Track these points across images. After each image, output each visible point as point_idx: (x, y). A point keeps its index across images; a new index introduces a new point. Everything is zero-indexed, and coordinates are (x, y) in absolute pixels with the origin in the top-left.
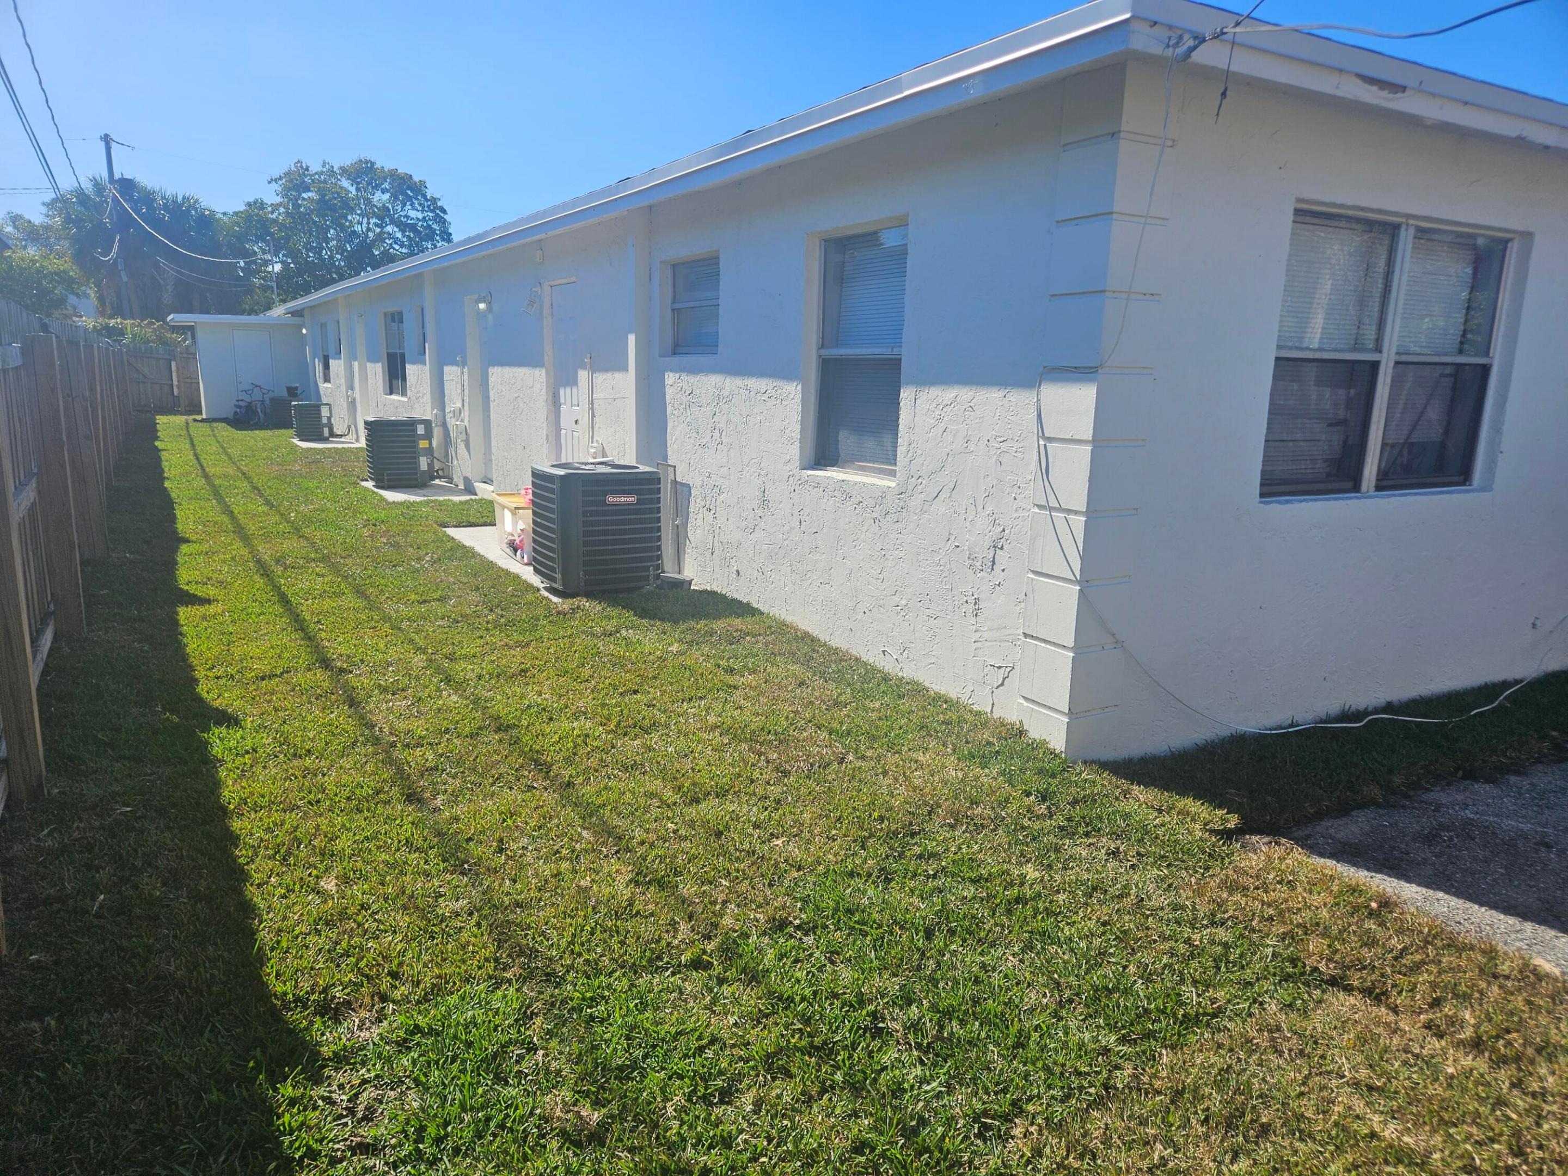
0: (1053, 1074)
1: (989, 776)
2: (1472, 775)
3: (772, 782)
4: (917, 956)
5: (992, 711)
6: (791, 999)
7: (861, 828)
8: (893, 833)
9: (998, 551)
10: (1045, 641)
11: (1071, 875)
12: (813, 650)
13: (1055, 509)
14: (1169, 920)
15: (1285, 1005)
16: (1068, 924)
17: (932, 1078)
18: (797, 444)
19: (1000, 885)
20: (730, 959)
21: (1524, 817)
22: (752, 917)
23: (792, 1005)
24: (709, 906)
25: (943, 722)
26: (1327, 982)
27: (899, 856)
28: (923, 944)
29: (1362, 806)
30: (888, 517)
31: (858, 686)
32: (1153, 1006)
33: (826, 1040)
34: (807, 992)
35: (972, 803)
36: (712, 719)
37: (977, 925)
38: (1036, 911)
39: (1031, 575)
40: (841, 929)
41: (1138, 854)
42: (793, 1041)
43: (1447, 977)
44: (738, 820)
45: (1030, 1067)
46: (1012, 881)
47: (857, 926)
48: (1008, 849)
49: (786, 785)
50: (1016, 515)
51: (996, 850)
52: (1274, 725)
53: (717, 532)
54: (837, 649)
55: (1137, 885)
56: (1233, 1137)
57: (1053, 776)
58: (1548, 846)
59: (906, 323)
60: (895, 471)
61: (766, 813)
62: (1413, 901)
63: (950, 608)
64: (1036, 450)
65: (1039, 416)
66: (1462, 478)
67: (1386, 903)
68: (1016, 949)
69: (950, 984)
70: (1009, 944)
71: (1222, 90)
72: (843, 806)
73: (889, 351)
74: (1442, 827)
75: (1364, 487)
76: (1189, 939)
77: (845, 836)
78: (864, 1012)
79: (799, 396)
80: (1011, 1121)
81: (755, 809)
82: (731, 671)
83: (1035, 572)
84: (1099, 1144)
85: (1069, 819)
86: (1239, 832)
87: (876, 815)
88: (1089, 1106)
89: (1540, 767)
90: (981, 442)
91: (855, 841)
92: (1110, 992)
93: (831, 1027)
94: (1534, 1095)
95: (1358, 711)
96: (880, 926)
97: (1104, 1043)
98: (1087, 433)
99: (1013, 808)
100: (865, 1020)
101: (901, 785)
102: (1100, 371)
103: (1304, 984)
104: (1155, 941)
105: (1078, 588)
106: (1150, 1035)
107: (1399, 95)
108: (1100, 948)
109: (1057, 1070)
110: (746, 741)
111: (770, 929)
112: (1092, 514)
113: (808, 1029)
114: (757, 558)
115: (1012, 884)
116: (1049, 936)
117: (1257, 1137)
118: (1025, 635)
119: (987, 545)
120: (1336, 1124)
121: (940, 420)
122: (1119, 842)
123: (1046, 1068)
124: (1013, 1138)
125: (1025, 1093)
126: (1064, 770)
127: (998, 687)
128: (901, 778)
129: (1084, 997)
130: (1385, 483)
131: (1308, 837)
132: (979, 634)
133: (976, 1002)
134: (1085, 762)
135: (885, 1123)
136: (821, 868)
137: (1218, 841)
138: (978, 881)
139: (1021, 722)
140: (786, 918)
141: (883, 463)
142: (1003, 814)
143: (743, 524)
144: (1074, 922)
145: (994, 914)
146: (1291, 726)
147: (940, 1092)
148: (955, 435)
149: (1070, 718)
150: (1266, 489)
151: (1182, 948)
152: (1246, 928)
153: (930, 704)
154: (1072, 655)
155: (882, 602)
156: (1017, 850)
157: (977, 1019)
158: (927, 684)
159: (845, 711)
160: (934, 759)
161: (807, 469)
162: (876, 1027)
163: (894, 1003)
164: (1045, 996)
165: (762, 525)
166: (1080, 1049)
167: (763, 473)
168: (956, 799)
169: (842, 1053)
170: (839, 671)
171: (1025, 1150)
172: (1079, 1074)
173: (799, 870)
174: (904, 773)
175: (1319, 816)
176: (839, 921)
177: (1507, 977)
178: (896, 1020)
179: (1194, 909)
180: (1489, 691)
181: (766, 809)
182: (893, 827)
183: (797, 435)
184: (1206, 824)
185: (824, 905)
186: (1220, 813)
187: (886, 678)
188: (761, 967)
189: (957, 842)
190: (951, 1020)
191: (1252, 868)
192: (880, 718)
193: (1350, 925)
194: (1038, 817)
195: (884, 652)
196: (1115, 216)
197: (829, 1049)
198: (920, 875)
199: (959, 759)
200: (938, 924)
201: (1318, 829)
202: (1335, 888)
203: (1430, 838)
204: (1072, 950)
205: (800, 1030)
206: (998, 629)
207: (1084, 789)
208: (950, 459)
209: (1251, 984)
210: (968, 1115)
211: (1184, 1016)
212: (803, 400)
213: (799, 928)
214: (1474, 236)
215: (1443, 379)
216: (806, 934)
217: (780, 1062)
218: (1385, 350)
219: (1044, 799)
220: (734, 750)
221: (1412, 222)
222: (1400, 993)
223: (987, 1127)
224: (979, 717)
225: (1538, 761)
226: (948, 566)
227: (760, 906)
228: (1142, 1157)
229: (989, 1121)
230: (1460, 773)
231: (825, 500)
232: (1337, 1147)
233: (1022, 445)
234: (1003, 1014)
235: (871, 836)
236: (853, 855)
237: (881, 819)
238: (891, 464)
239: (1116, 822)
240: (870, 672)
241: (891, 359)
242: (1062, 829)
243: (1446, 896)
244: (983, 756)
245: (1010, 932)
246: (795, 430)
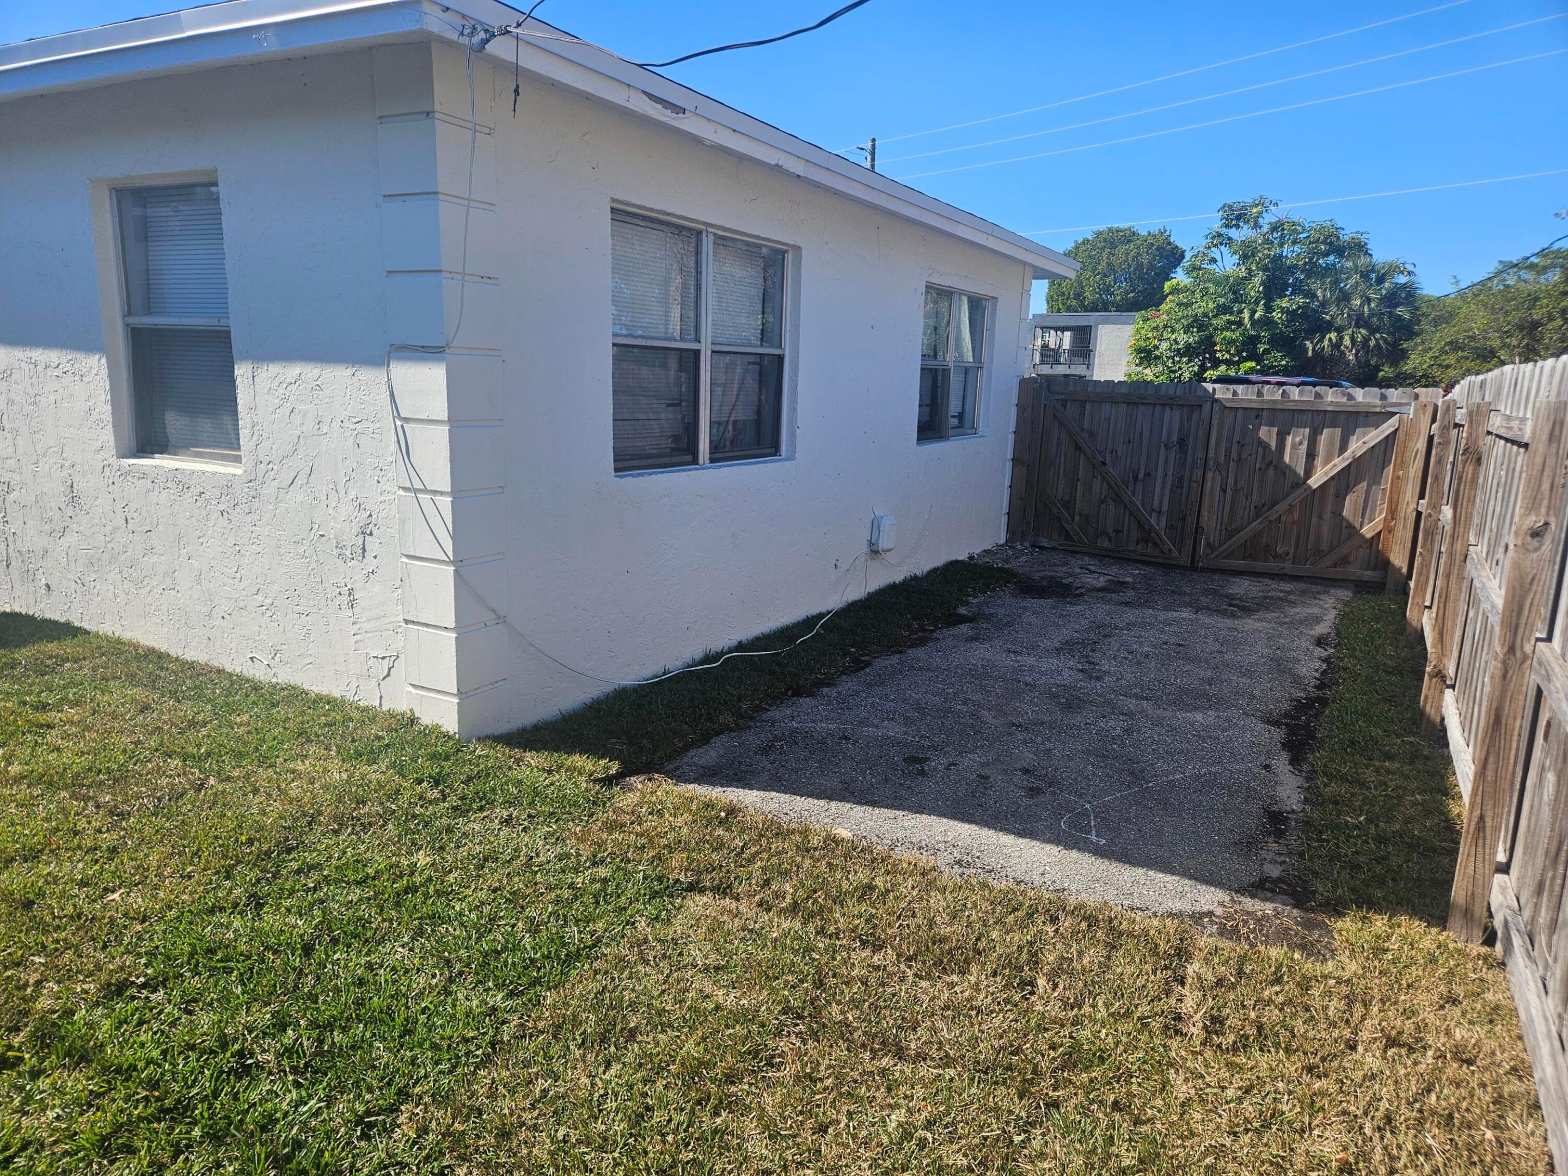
0: (440, 1050)
1: (375, 773)
2: (798, 693)
3: (104, 830)
4: (293, 976)
5: (380, 704)
6: (133, 1067)
7: (225, 857)
8: (266, 853)
9: (367, 538)
10: (427, 625)
11: (463, 852)
12: (162, 668)
13: (420, 491)
14: (556, 871)
15: (652, 919)
16: (459, 900)
17: (310, 1097)
18: (110, 428)
19: (388, 880)
20: (48, 1046)
21: (832, 719)
22: (79, 990)
23: (135, 1074)
24: (16, 992)
25: (325, 725)
26: (686, 890)
27: (274, 876)
28: (301, 962)
29: (718, 733)
30: (238, 509)
31: (220, 701)
32: (539, 954)
33: (179, 1098)
34: (156, 1054)
35: (358, 803)
36: (15, 769)
37: (363, 926)
38: (426, 896)
39: (405, 560)
40: (199, 974)
41: (530, 816)
42: (136, 1112)
43: (774, 861)
44: (55, 883)
45: (417, 1051)
46: (401, 872)
47: (219, 965)
48: (399, 842)
49: (124, 829)
50: (382, 499)
51: (383, 847)
52: (651, 676)
53: (11, 539)
54: (193, 663)
55: (527, 845)
56: (605, 1049)
57: (447, 758)
58: (847, 738)
59: (229, 291)
60: (240, 457)
61: (97, 867)
62: (754, 804)
63: (323, 602)
64: (393, 431)
65: (392, 395)
66: (773, 450)
67: (732, 811)
68: (406, 939)
69: (331, 994)
70: (398, 935)
71: (514, 87)
72: (202, 837)
73: (215, 322)
74: (777, 738)
75: (701, 461)
76: (573, 883)
77: (205, 870)
78: (228, 1054)
79: (104, 372)
80: (397, 1110)
81: (80, 865)
82: (44, 707)
83: (408, 556)
84: (485, 1100)
85: (463, 798)
86: (620, 776)
87: (244, 838)
88: (477, 1068)
89: (844, 677)
90: (334, 423)
91: (218, 873)
92: (499, 953)
93: (186, 1083)
94: (831, 937)
95: (717, 653)
96: (249, 957)
97: (491, 1003)
98: (444, 416)
99: (404, 800)
100: (229, 1062)
101: (275, 801)
102: (447, 351)
103: (668, 896)
104: (542, 894)
105: (453, 568)
106: (536, 982)
107: (681, 115)
108: (490, 914)
109: (445, 1044)
110: (66, 787)
111: (104, 997)
112: (456, 493)
113: (157, 1094)
114: (72, 566)
115: (401, 876)
116: (439, 917)
117: (626, 1042)
118: (406, 622)
119: (356, 530)
120: (690, 1008)
121: (285, 399)
122: (511, 809)
123: (435, 1047)
124: (399, 1126)
125: (412, 1077)
126: (458, 750)
127: (384, 679)
128: (275, 793)
129: (473, 966)
130: (716, 456)
131: (677, 769)
132: (357, 627)
133: (359, 1003)
134: (479, 739)
135: (253, 1162)
136: (172, 914)
137: (602, 787)
138: (364, 881)
139: (411, 710)
140: (126, 979)
141: (225, 448)
142: (393, 807)
143: (47, 527)
144: (466, 896)
145: (382, 910)
146: (664, 674)
147: (320, 1108)
148: (304, 416)
149: (460, 699)
150: (620, 464)
151: (566, 894)
152: (622, 861)
153: (310, 708)
154: (454, 635)
155: (242, 604)
156: (407, 840)
157: (360, 1021)
158: (306, 687)
159: (204, 732)
160: (314, 766)
161: (127, 457)
162: (243, 1065)
163: (264, 1033)
164: (434, 976)
165: (75, 527)
166: (467, 1016)
167: (67, 464)
168: (340, 802)
169: (200, 1106)
170: (196, 687)
171: (410, 1133)
172: (466, 1041)
173: (143, 922)
174: (278, 787)
175: (686, 748)
176: (196, 966)
177: (815, 849)
178: (268, 1051)
179: (578, 855)
180: (809, 623)
181: (97, 861)
182: (265, 847)
183: (108, 417)
184: (590, 776)
185: (177, 952)
186: (602, 762)
187: (257, 687)
188: (92, 1043)
189: (341, 847)
190: (332, 1031)
191: (628, 806)
192: (249, 732)
193: (705, 836)
194: (430, 802)
195: (252, 658)
196: (441, 197)
197: (183, 1106)
198: (298, 891)
199: (343, 760)
200: (318, 937)
201: (685, 760)
202: (694, 808)
203: (766, 750)
204: (462, 924)
205: (146, 1097)
206: (377, 619)
207: (478, 765)
208: (302, 442)
209: (625, 909)
210: (349, 1121)
211: (567, 955)
212: (111, 376)
213: (144, 986)
214: (759, 247)
215: (750, 367)
216: (155, 990)
217: (120, 1141)
218: (703, 340)
219: (437, 783)
220: (51, 802)
221: (710, 229)
222: (740, 884)
223: (371, 1126)
224: (369, 715)
225: (842, 673)
226: (315, 557)
227: (91, 974)
228: (525, 1097)
229: (373, 1119)
230: (790, 692)
231: (156, 493)
232: (690, 1028)
233: (378, 425)
234: (389, 1007)
235: (239, 862)
236: (214, 889)
237: (250, 842)
238: (234, 449)
239: (508, 790)
240: (235, 682)
241: (218, 331)
242: (455, 809)
243: (778, 794)
244: (372, 752)
245: (399, 924)
246: (104, 410)
